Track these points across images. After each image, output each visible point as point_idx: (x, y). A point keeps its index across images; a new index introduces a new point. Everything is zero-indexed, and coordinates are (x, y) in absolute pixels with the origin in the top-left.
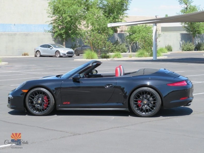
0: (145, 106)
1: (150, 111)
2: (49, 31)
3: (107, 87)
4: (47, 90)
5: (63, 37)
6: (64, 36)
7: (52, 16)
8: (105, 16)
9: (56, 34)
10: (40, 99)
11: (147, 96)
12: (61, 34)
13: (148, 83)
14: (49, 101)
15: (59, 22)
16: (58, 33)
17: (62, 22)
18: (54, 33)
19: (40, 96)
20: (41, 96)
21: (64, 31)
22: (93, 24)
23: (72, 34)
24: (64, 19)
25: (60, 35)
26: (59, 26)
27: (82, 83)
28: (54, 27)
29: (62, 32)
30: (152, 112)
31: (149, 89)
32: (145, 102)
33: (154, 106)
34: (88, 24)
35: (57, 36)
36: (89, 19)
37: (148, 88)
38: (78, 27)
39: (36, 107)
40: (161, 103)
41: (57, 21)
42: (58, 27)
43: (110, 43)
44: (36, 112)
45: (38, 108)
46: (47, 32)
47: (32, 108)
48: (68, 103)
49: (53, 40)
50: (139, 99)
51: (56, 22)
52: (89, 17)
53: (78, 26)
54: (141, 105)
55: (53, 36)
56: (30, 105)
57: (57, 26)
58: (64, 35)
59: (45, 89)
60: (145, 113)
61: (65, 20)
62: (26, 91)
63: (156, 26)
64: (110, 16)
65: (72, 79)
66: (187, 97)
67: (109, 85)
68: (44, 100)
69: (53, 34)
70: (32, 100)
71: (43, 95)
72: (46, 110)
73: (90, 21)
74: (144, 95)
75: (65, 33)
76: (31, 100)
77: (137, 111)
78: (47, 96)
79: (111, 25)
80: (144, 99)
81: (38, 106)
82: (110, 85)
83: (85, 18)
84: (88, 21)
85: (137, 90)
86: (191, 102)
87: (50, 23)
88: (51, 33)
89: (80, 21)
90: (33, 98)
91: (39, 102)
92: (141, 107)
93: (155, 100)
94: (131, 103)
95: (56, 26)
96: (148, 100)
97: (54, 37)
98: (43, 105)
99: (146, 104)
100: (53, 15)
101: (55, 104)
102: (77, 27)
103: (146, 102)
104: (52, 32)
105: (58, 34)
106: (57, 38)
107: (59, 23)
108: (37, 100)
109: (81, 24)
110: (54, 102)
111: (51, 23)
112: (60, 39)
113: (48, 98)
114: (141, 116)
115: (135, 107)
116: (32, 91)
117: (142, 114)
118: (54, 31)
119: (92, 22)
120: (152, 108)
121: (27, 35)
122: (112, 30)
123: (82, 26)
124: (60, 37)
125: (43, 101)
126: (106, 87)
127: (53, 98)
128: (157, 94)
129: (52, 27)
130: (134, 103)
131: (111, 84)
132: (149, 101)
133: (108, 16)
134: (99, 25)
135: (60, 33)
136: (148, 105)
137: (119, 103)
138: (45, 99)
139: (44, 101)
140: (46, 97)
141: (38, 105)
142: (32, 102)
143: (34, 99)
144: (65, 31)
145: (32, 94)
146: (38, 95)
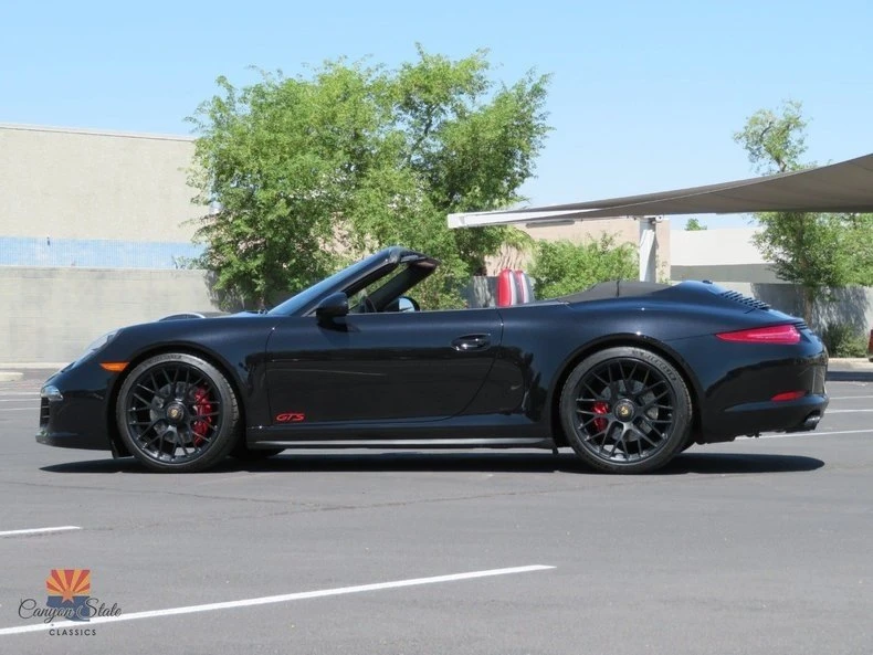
0: (622, 427)
1: (646, 446)
2: (195, 261)
3: (465, 346)
4: (208, 362)
5: (256, 285)
6: (260, 284)
7: (209, 197)
8: (435, 201)
9: (225, 276)
10: (179, 401)
11: (630, 387)
12: (245, 274)
13: (638, 329)
14: (214, 408)
15: (238, 222)
16: (235, 269)
17: (252, 222)
18: (218, 270)
19: (177, 390)
20: (180, 390)
21: (258, 262)
22: (382, 234)
23: (294, 275)
24: (262, 211)
25: (244, 279)
26: (238, 242)
27: (358, 331)
28: (218, 247)
29: (254, 264)
30: (654, 451)
31: (642, 354)
32: (625, 408)
33: (662, 428)
34: (363, 234)
35: (229, 284)
36: (368, 213)
37: (638, 350)
38: (321, 246)
39: (161, 436)
40: (691, 412)
41: (230, 219)
42: (235, 244)
43: (458, 301)
44: (160, 455)
45: (168, 439)
46: (188, 265)
47: (142, 440)
48: (295, 417)
49: (212, 301)
50: (600, 398)
51: (227, 222)
52: (365, 202)
53: (320, 241)
54: (607, 422)
55: (212, 282)
56: (134, 426)
57: (229, 243)
58: (258, 279)
59: (200, 360)
60: (625, 457)
61: (266, 213)
62: (118, 367)
63: (654, 230)
64: (456, 203)
65: (314, 314)
66: (803, 393)
67: (469, 338)
68: (195, 407)
69: (212, 274)
70: (145, 405)
71: (190, 385)
72: (205, 447)
73: (371, 220)
74: (621, 381)
75: (263, 269)
76: (140, 404)
77: (590, 446)
78: (206, 387)
79: (462, 219)
80: (619, 397)
81: (171, 433)
82: (474, 337)
83: (348, 210)
84: (361, 219)
85: (592, 357)
86: (817, 412)
87: (202, 226)
88: (205, 271)
89: (328, 222)
90: (149, 397)
91: (174, 413)
92: (606, 432)
93: (665, 401)
94: (563, 416)
95: (224, 240)
96: (637, 400)
97: (218, 286)
98: (189, 427)
99: (626, 419)
100: (213, 192)
101: (242, 423)
102: (314, 246)
103: (627, 407)
104: (210, 267)
105: (235, 275)
106: (229, 291)
107: (239, 226)
108: (165, 404)
109: (331, 233)
110: (236, 415)
111: (207, 229)
112: (242, 298)
113: (212, 394)
114: (606, 467)
115: (582, 429)
116: (143, 367)
117: (612, 458)
118: (215, 264)
119: (379, 225)
120: (654, 436)
121: (101, 275)
122: (463, 260)
123: (335, 241)
124: (243, 289)
125: (188, 407)
126: (460, 347)
127: (233, 396)
128: (676, 374)
129: (209, 244)
130: (579, 414)
131: (479, 337)
132: (640, 405)
133: (446, 204)
134: (409, 237)
135: (242, 268)
136: (637, 422)
137: (513, 415)
138: (201, 400)
139: (193, 412)
140: (203, 392)
141: (170, 428)
142: (143, 416)
143: (153, 402)
144: (265, 264)
145: (144, 378)
146: (168, 386)
